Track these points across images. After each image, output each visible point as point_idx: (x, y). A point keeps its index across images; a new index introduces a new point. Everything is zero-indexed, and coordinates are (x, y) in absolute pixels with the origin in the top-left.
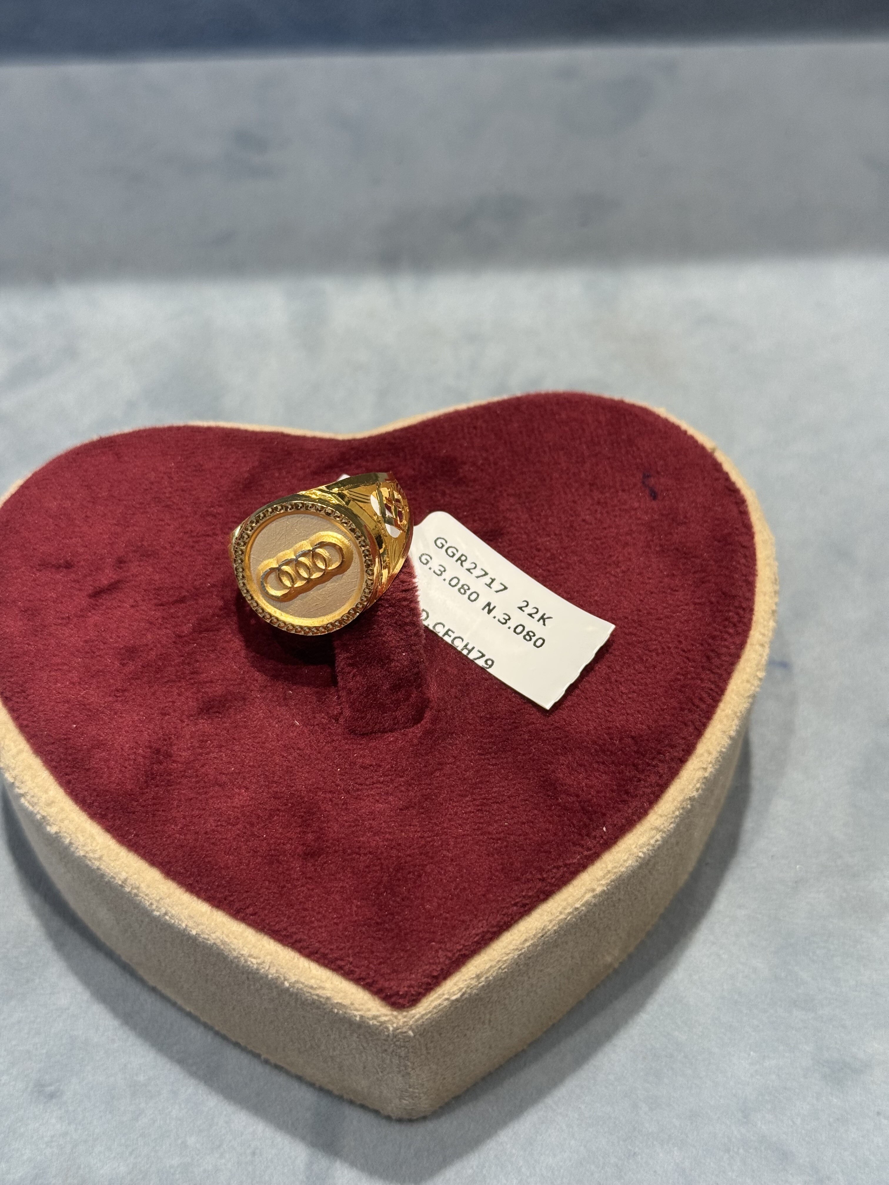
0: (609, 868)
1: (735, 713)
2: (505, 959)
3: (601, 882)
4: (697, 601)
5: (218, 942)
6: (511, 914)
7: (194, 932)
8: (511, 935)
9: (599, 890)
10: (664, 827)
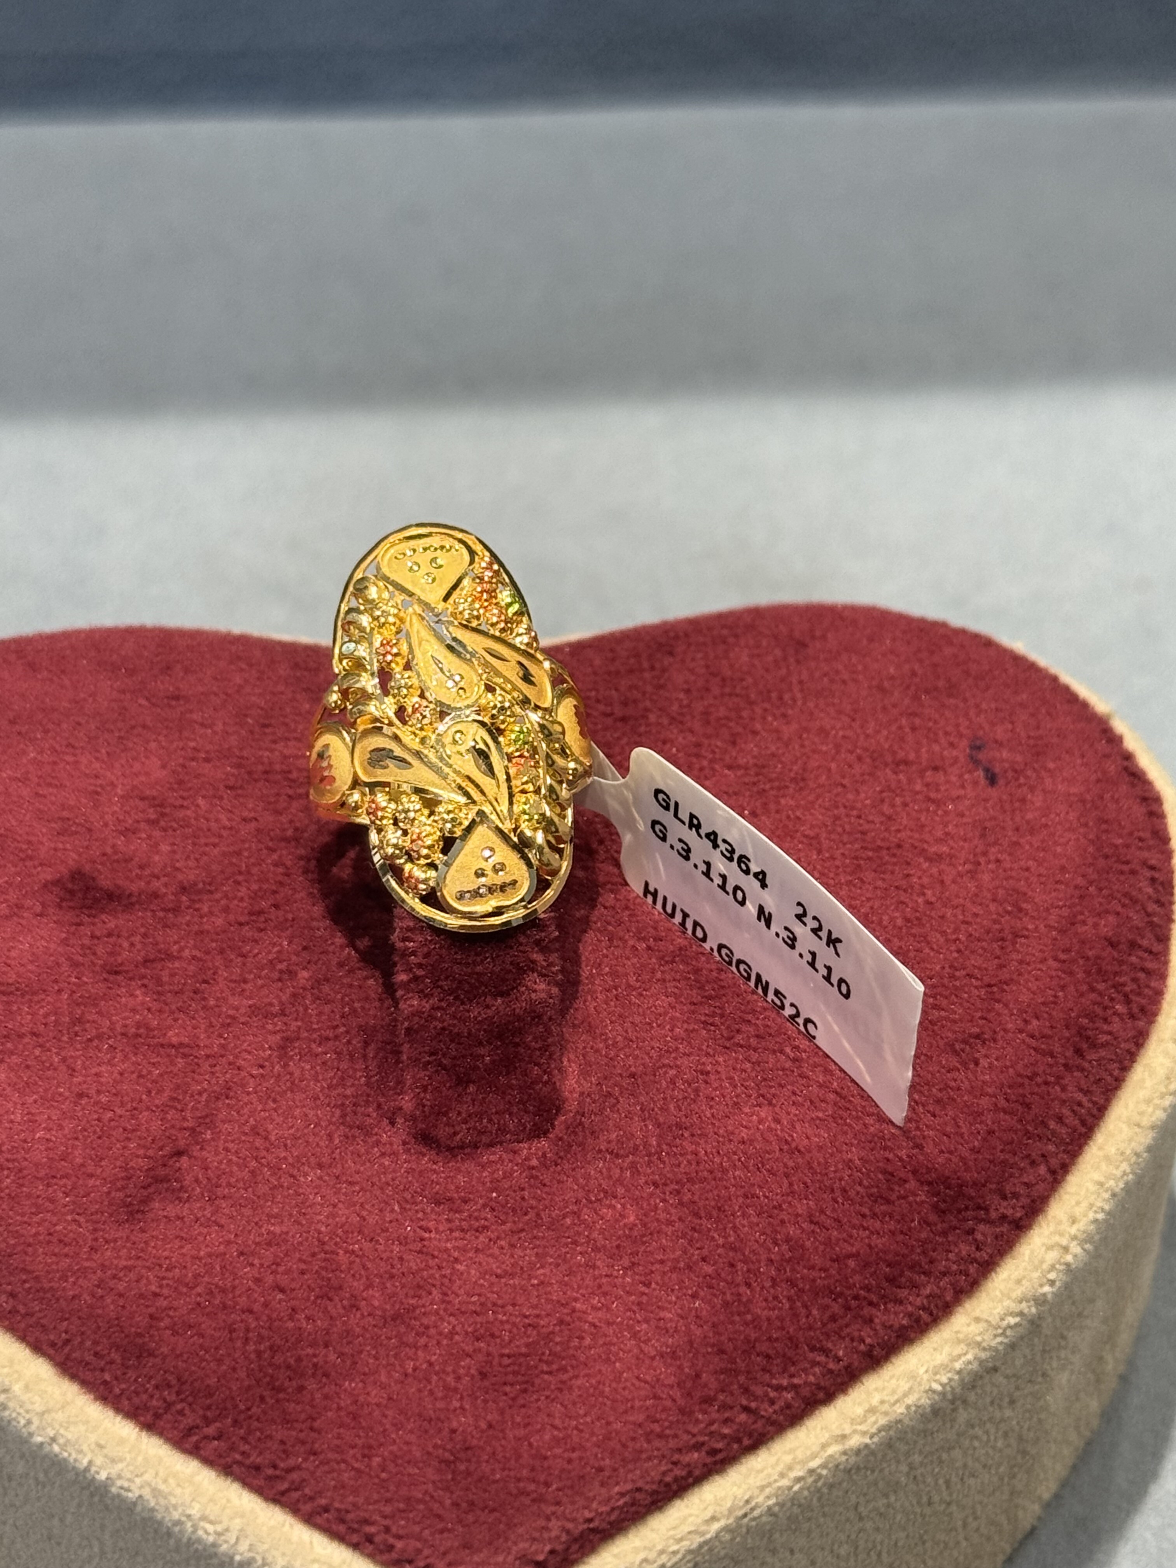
0: (875, 1401)
1: (1122, 1153)
2: (671, 1549)
3: (859, 1428)
4: (1063, 956)
5: (146, 1493)
6: (688, 1465)
7: (103, 1476)
8: (687, 1506)
9: (855, 1441)
10: (984, 1340)
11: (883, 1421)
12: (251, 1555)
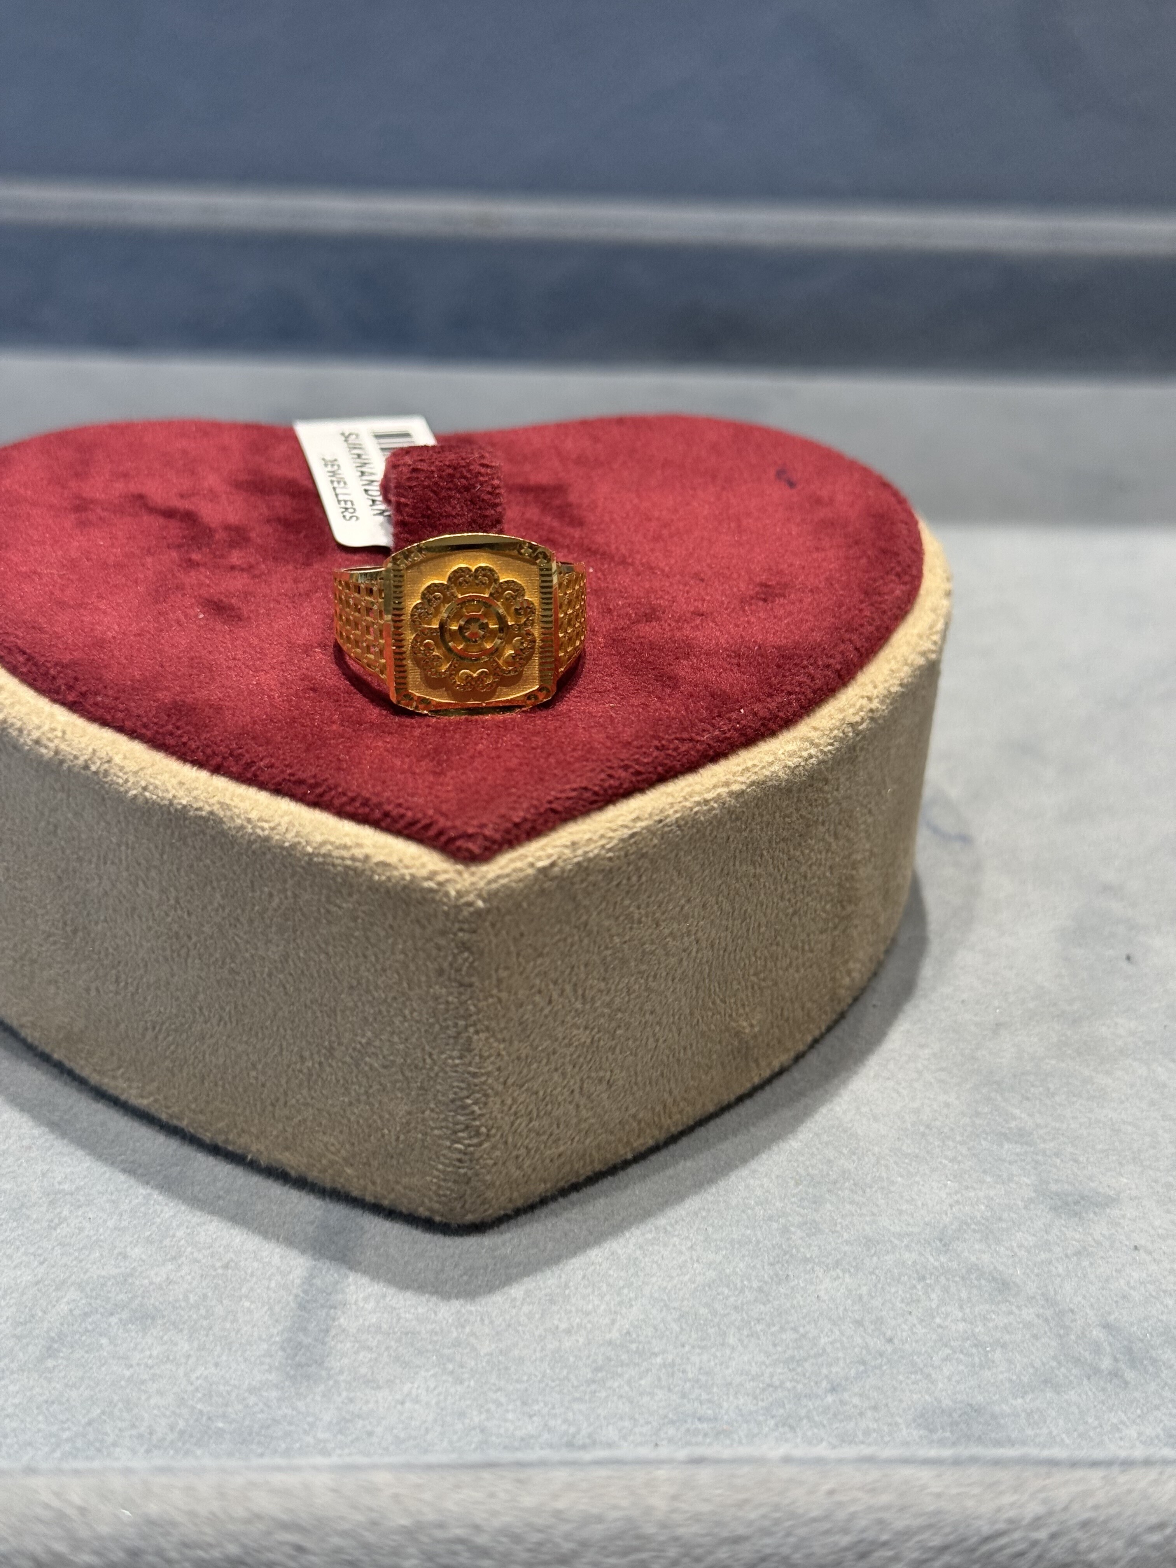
0: (749, 767)
1: (905, 662)
2: (609, 836)
3: (739, 780)
4: (850, 556)
10: (821, 745)
11: (754, 778)
12: (296, 840)
